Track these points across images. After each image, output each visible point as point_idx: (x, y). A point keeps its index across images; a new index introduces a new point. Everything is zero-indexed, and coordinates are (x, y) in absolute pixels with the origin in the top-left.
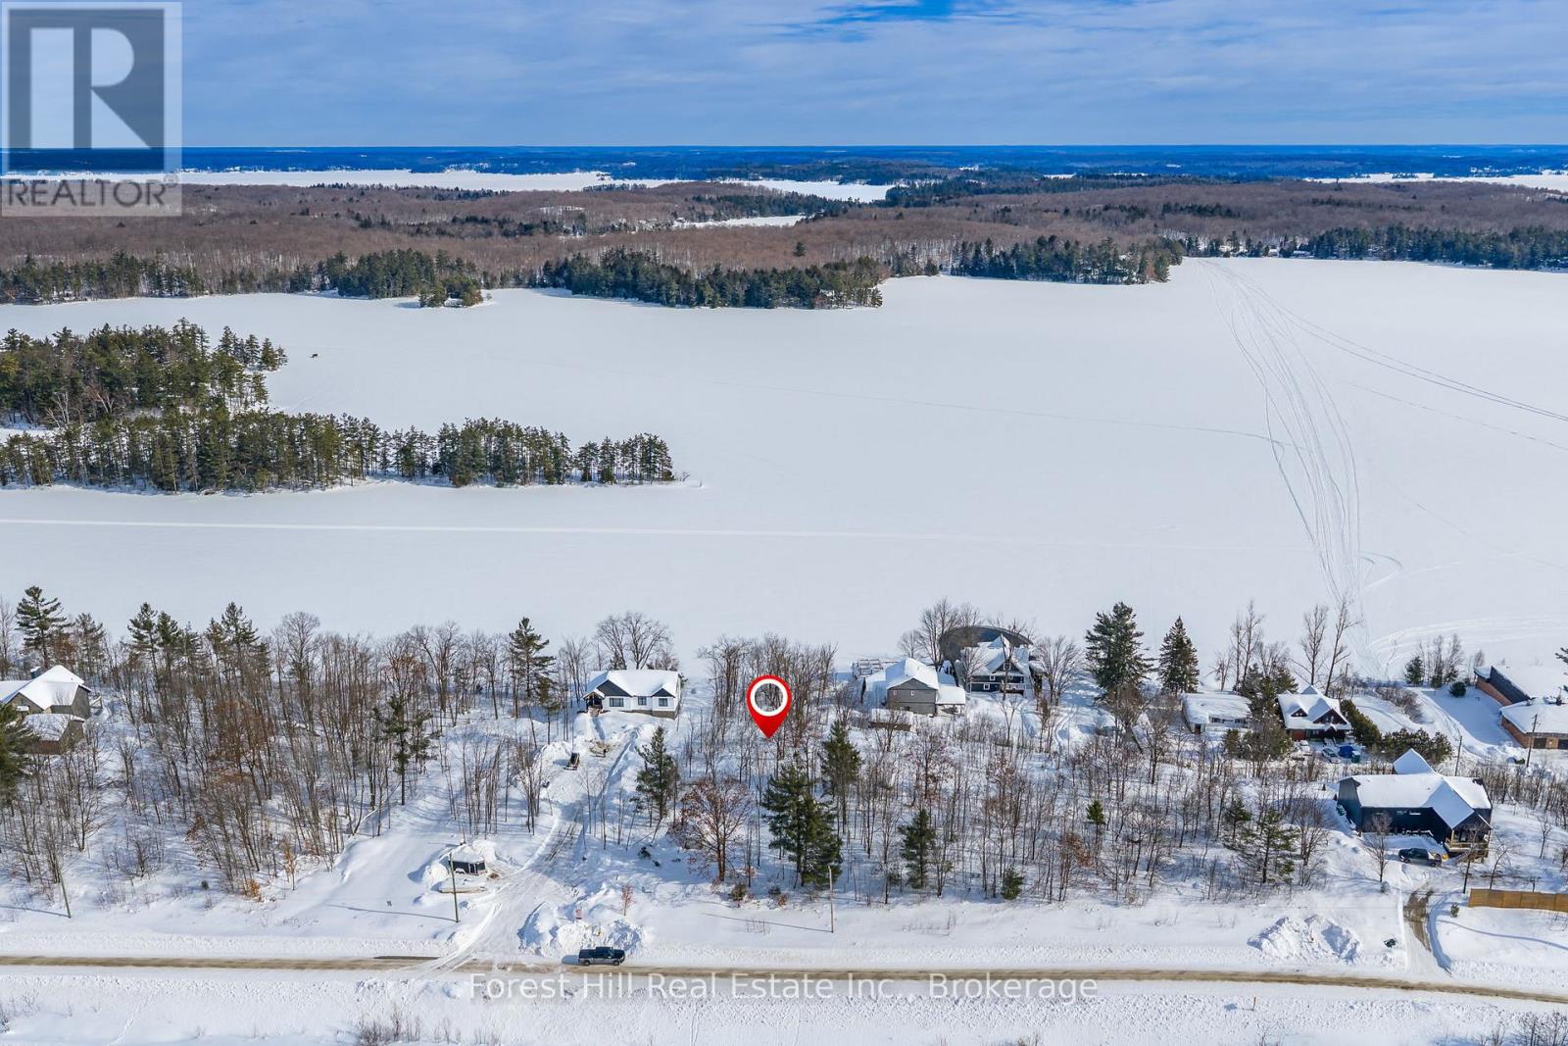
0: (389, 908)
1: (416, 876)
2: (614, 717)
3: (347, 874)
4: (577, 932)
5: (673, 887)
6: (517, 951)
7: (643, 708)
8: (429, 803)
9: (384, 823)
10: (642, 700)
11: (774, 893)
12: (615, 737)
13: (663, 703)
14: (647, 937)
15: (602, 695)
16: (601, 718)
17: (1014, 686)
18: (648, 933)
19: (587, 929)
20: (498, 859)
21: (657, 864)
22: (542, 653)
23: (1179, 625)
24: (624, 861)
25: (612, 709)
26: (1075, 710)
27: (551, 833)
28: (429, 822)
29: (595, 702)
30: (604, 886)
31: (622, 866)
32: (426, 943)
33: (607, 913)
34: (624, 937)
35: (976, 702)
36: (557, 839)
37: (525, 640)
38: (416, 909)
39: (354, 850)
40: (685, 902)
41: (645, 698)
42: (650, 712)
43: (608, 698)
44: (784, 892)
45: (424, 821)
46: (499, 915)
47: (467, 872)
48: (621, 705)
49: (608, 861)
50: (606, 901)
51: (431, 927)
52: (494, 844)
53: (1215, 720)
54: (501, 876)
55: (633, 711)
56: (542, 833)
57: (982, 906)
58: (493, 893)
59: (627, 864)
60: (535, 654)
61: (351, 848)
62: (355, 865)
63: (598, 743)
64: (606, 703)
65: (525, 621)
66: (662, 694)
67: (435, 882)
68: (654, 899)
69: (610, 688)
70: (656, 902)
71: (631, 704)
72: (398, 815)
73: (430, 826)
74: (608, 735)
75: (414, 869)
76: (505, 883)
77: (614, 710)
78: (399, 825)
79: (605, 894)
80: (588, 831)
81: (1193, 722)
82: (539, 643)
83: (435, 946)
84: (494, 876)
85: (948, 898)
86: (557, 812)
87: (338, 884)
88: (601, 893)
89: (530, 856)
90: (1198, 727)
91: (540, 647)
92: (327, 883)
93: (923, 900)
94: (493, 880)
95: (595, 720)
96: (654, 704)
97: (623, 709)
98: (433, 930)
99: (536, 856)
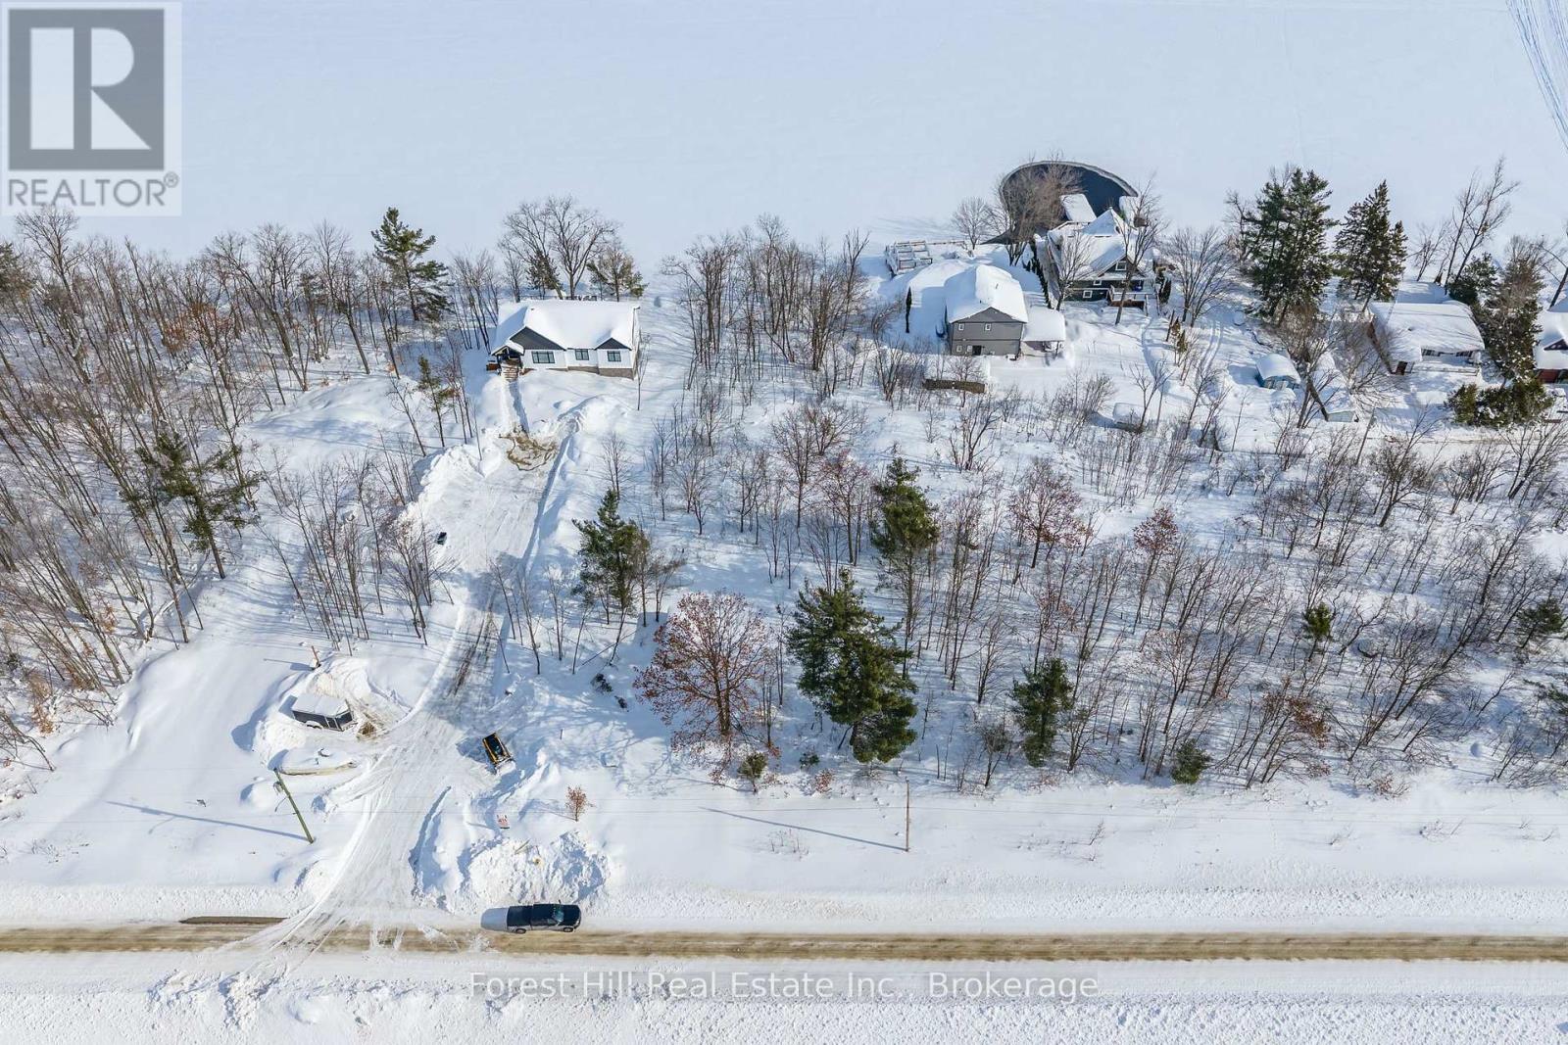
0: (201, 812)
1: (244, 737)
2: (542, 381)
3: (137, 731)
4: (503, 861)
5: (651, 749)
6: (409, 900)
7: (585, 363)
8: (262, 573)
9: (191, 618)
10: (582, 354)
11: (810, 761)
12: (545, 428)
13: (613, 357)
14: (614, 873)
15: (519, 348)
16: (524, 386)
17: (1130, 296)
18: (615, 859)
19: (517, 852)
20: (374, 690)
21: (622, 704)
22: (425, 259)
23: (1382, 192)
24: (571, 697)
25: (536, 366)
26: (1218, 333)
27: (455, 635)
28: (266, 611)
29: (511, 357)
30: (542, 757)
31: (570, 709)
32: (262, 893)
33: (549, 819)
34: (577, 870)
35: (1077, 329)
36: (464, 646)
37: (399, 242)
38: (240, 813)
39: (148, 678)
40: (670, 784)
41: (587, 350)
42: (596, 370)
43: (529, 352)
44: (825, 756)
45: (257, 609)
46: (378, 818)
47: (325, 725)
48: (550, 360)
49: (545, 698)
50: (546, 791)
51: (271, 852)
52: (365, 662)
53: (1428, 353)
54: (379, 731)
55: (570, 369)
56: (440, 637)
57: (1140, 792)
58: (367, 769)
59: (576, 704)
60: (415, 261)
61: (142, 672)
62: (149, 711)
63: (519, 440)
64: (527, 359)
65: (393, 214)
66: (612, 345)
67: (274, 753)
68: (622, 780)
69: (529, 337)
70: (624, 787)
71: (567, 359)
72: (215, 604)
73: (266, 618)
74: (534, 423)
75: (243, 719)
76: (385, 746)
77: (541, 369)
78: (218, 621)
79: (544, 776)
80: (511, 634)
81: (1396, 358)
82: (419, 242)
83: (276, 897)
84: (367, 730)
85: (1086, 776)
86: (462, 595)
87: (122, 754)
88: (538, 773)
89: (425, 684)
90: (1402, 367)
91: (422, 249)
92: (104, 750)
93: (1046, 781)
94: (368, 741)
95: (514, 389)
96: (601, 359)
97: (551, 366)
98: (272, 860)
99: (435, 682)
